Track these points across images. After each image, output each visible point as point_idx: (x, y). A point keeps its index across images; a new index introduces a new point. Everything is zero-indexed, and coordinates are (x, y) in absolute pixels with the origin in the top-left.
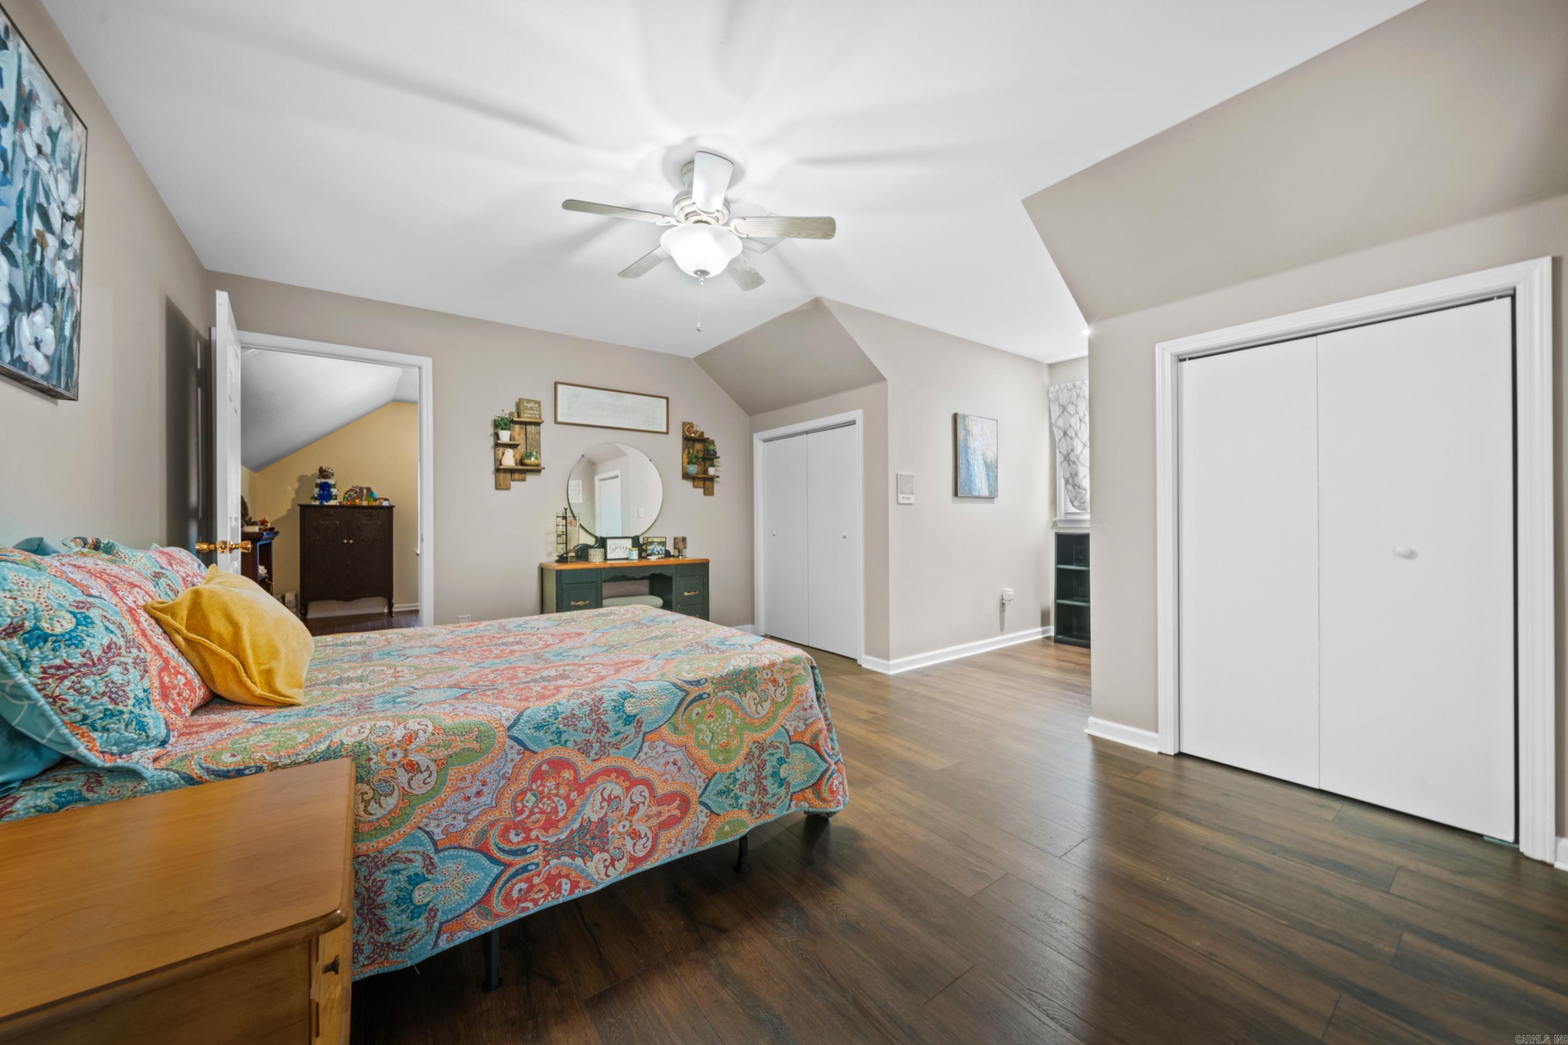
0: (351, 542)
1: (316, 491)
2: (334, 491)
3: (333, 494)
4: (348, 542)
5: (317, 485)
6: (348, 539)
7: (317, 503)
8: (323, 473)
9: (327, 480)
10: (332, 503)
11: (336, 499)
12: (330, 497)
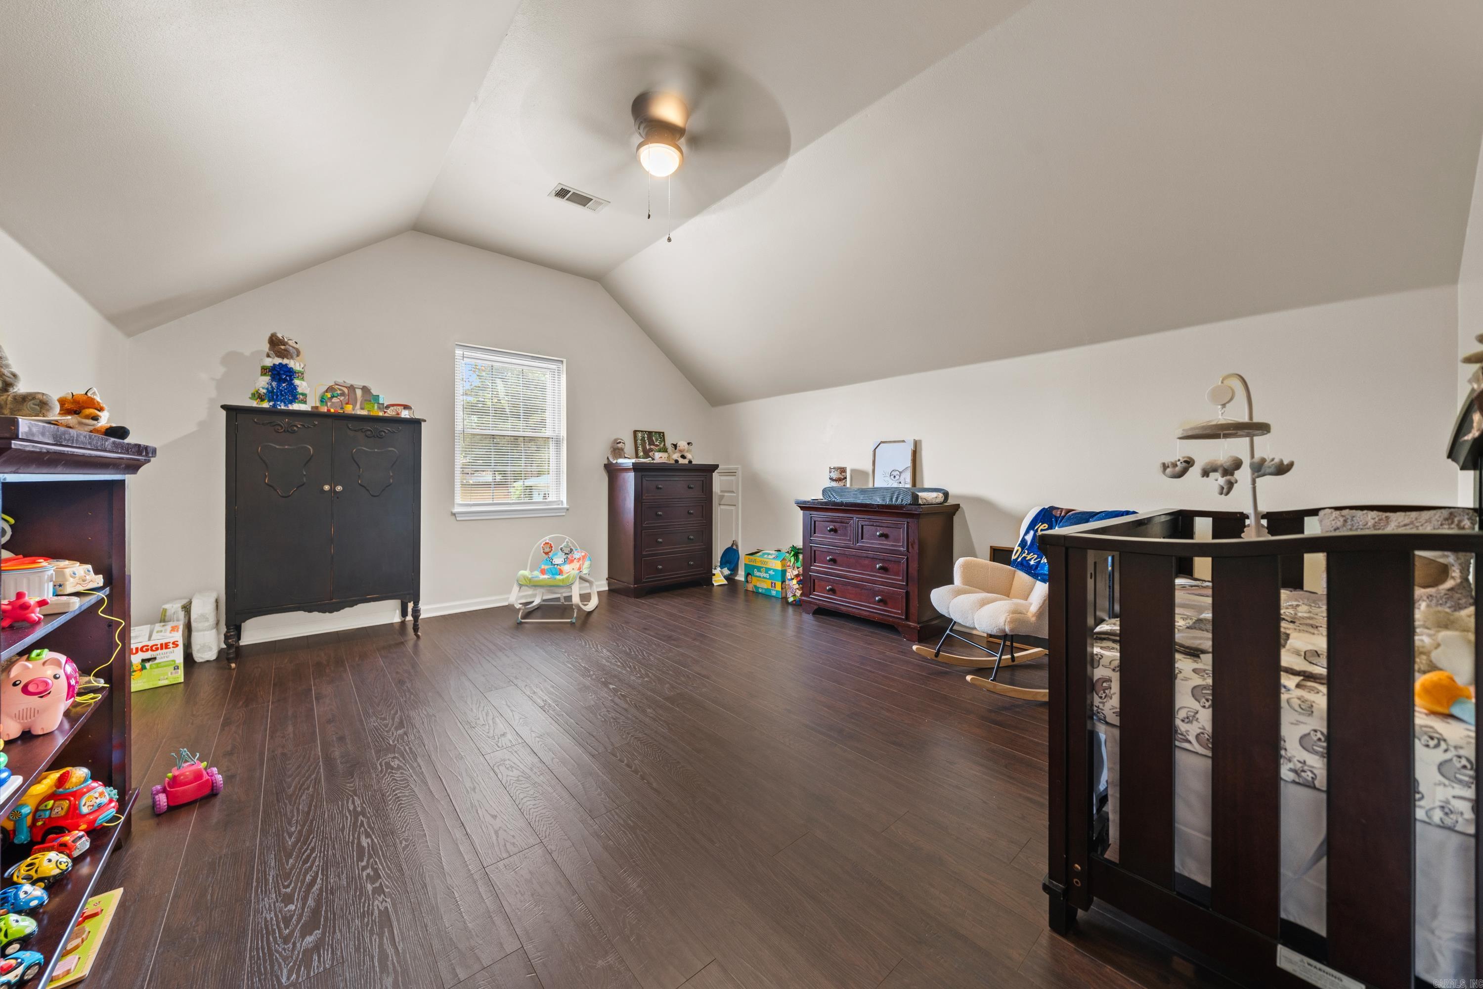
0: (339, 488)
1: (263, 382)
2: (301, 385)
3: (300, 390)
4: (333, 490)
5: (265, 370)
6: (333, 483)
7: (266, 405)
8: (276, 344)
9: (285, 361)
10: (296, 407)
11: (305, 402)
12: (293, 395)
